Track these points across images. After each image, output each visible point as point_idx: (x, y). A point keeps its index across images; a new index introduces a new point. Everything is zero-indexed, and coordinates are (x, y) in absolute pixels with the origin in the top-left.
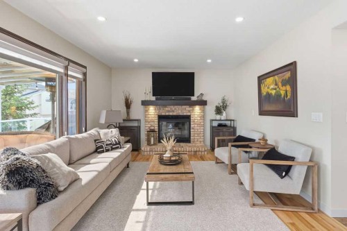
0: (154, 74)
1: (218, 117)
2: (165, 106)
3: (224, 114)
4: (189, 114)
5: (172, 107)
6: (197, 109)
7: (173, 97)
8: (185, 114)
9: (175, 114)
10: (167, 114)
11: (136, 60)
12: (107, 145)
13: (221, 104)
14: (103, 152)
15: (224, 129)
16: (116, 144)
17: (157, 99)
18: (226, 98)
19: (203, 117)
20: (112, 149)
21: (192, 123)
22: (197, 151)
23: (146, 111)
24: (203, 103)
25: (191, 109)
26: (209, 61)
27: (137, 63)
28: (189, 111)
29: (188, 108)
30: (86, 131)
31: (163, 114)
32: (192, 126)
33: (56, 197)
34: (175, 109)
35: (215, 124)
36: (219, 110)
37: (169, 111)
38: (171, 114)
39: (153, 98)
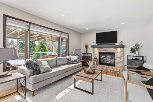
0: (97, 34)
1: (132, 54)
2: (102, 48)
3: (137, 53)
4: (114, 52)
5: (105, 48)
6: (119, 49)
7: (105, 44)
8: (112, 52)
9: (107, 52)
10: (103, 52)
11: (87, 29)
12: (71, 62)
13: (135, 47)
14: (69, 64)
15: (136, 62)
16: (75, 62)
17: (98, 45)
18: (138, 44)
19: (123, 54)
20: (73, 64)
21: (116, 57)
22: (116, 71)
23: (94, 50)
24: (122, 47)
25: (115, 49)
26: (123, 23)
27: (88, 30)
28: (114, 51)
29: (114, 49)
30: (68, 55)
31: (101, 52)
32: (116, 58)
33: (39, 74)
34: (107, 50)
35: (130, 58)
36: (133, 51)
37: (104, 50)
38: (105, 52)
39: (97, 45)
